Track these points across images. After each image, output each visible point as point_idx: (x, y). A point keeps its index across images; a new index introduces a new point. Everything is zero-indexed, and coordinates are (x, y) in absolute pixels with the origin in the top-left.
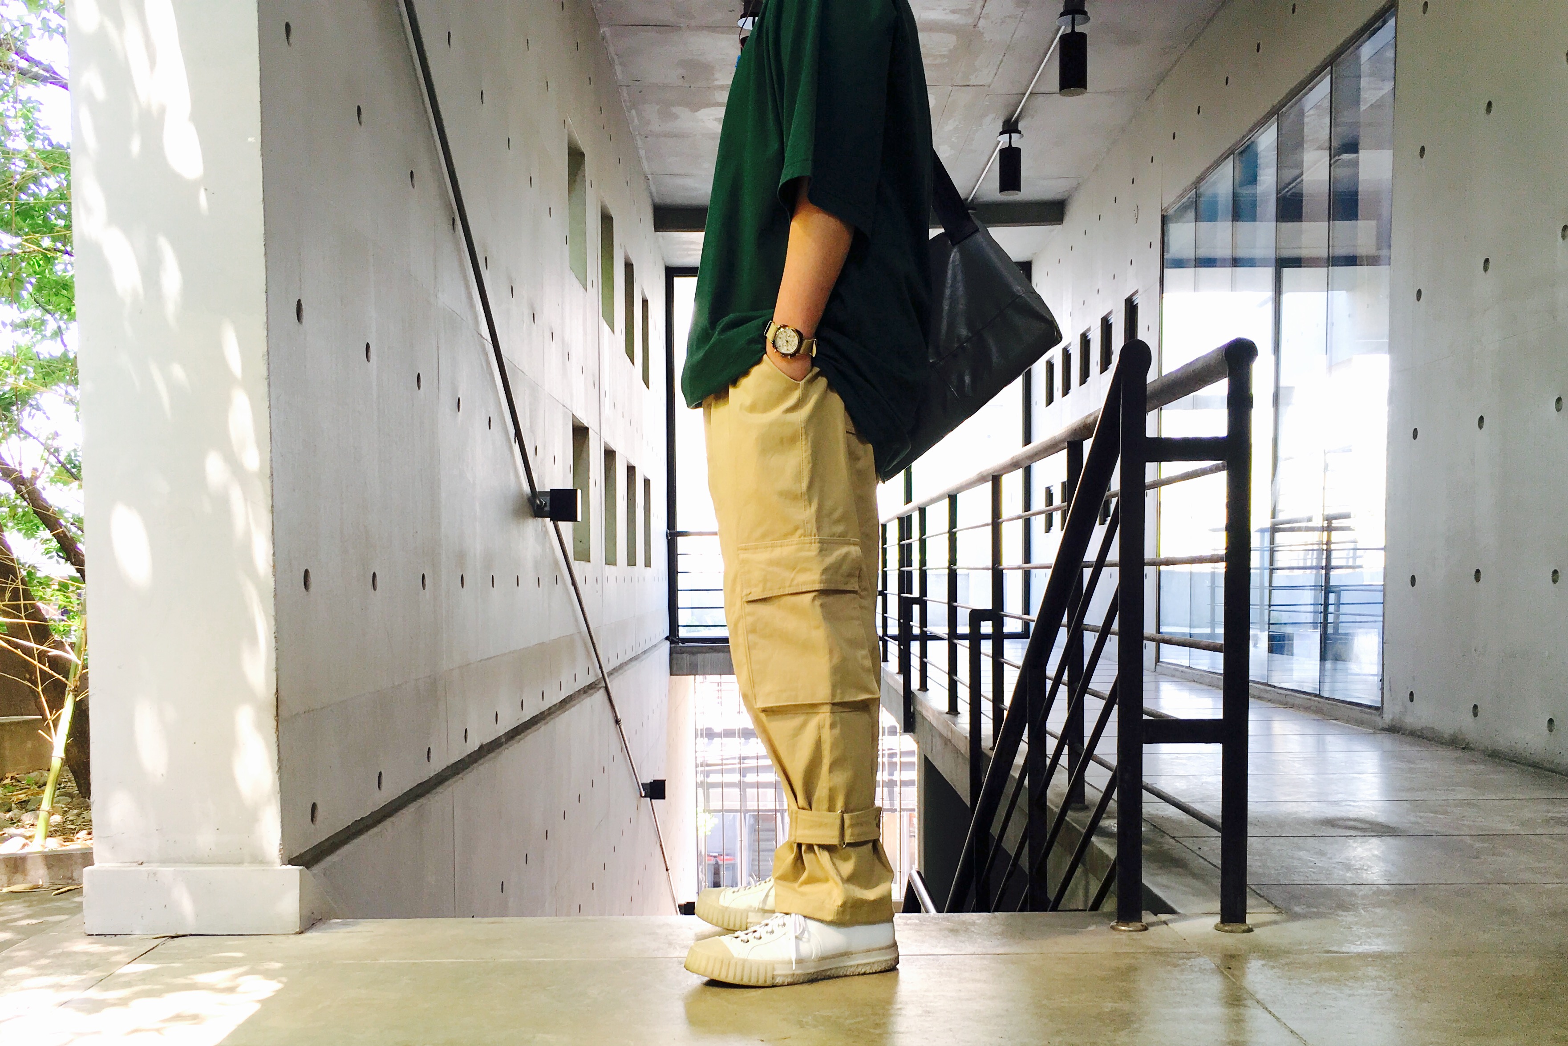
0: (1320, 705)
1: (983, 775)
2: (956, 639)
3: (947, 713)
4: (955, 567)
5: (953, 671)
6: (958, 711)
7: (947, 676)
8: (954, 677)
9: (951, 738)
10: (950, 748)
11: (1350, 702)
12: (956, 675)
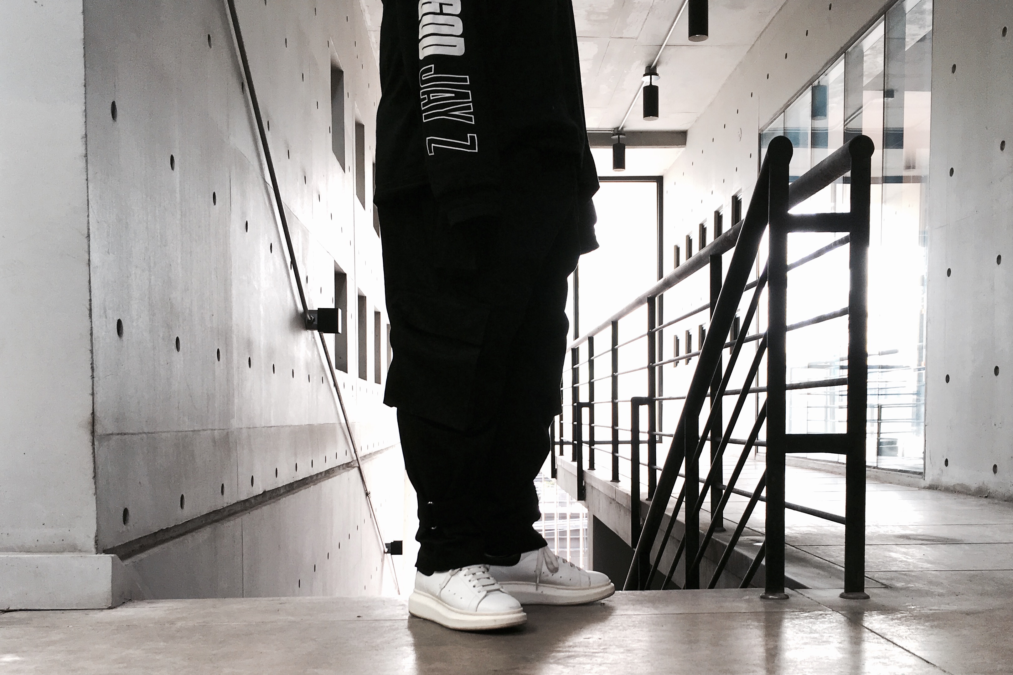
0: (877, 474)
2: (618, 426)
3: (611, 481)
4: (617, 373)
5: (615, 450)
6: (620, 479)
7: (611, 455)
8: (617, 455)
9: (615, 497)
10: (614, 505)
11: (900, 470)
12: (618, 453)
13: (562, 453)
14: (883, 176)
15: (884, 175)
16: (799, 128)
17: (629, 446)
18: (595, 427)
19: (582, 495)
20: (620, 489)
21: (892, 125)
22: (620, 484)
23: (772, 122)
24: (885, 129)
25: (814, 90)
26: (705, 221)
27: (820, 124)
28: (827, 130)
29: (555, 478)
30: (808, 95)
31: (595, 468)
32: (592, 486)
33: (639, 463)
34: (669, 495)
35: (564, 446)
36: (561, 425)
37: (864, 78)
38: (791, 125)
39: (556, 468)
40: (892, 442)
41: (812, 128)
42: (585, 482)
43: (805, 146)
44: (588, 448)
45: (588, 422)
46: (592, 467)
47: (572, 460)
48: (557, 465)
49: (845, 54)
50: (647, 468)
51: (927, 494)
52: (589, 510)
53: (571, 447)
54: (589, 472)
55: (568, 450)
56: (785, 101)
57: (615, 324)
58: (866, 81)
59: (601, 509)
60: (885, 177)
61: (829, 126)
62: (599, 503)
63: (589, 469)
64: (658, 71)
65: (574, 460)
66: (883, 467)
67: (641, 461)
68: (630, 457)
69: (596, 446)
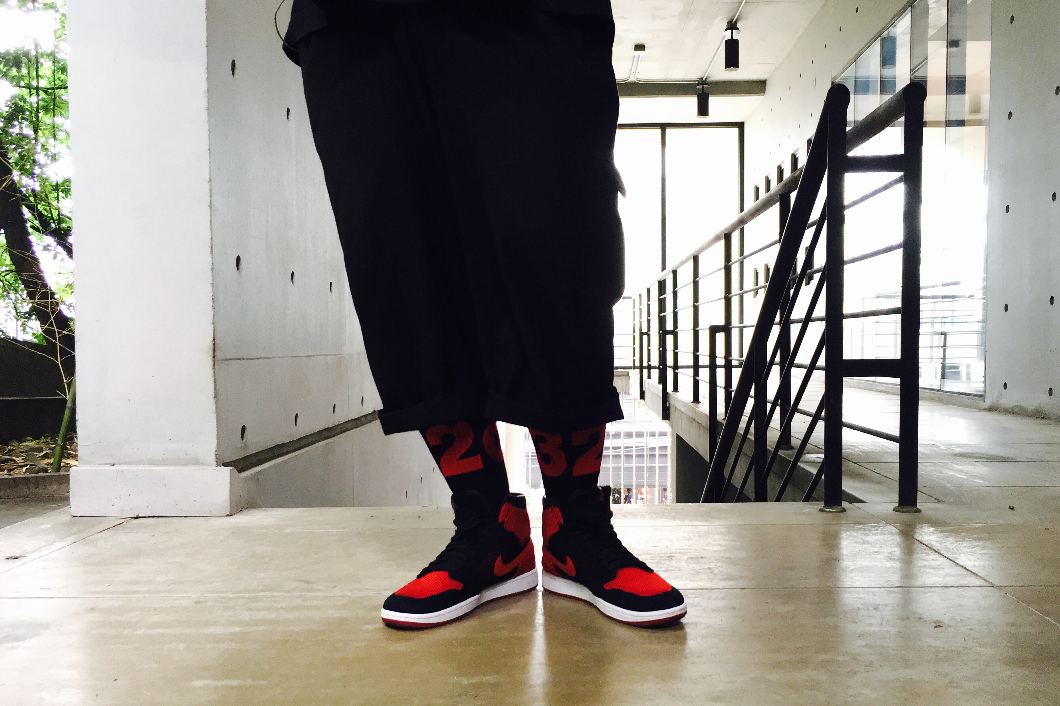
0: (941, 396)
1: (718, 437)
2: (698, 352)
3: (692, 402)
4: (698, 304)
5: (696, 374)
6: (700, 400)
7: (692, 379)
8: (697, 378)
9: (695, 417)
10: (694, 424)
11: (962, 393)
12: (698, 376)
13: (649, 377)
14: (946, 121)
15: (947, 119)
16: (869, 76)
17: (708, 370)
18: (678, 353)
19: (666, 415)
20: (699, 410)
21: (955, 72)
22: (700, 405)
23: (844, 71)
24: (948, 76)
25: (883, 40)
26: (783, 162)
27: (888, 72)
28: (895, 78)
29: (643, 399)
30: (877, 46)
31: (678, 390)
32: (675, 407)
33: (716, 386)
34: (742, 414)
35: (652, 370)
36: (649, 351)
37: (930, 30)
38: (862, 73)
39: (644, 390)
40: (955, 367)
41: (880, 76)
42: (669, 404)
43: (875, 92)
44: (672, 373)
45: (672, 348)
46: (676, 389)
47: (658, 382)
48: (645, 388)
49: (911, 7)
50: (724, 390)
51: (988, 416)
52: (672, 429)
53: (657, 370)
54: (674, 394)
55: (655, 373)
56: (856, 52)
57: (696, 259)
58: (931, 32)
59: (683, 427)
60: (948, 120)
61: (897, 74)
62: (682, 422)
63: (673, 391)
64: (739, 25)
65: (660, 383)
66: (946, 390)
67: (718, 384)
68: (708, 380)
69: (679, 370)
